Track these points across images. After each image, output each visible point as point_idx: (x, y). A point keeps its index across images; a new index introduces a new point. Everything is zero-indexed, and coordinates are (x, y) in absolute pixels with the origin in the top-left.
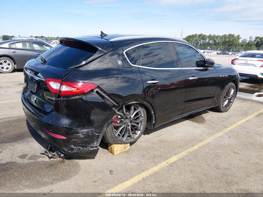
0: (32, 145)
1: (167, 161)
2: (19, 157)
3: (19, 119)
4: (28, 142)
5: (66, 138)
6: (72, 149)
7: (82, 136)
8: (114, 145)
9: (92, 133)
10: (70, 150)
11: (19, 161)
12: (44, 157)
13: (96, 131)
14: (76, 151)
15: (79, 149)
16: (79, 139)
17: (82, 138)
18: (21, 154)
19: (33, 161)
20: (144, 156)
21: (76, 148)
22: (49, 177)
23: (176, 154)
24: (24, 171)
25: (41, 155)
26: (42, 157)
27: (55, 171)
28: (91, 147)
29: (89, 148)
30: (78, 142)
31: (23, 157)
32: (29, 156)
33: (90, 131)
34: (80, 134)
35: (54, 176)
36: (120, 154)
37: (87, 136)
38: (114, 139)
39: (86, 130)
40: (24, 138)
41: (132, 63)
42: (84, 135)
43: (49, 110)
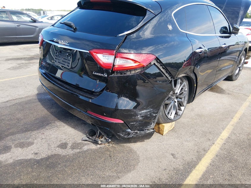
0: (65, 131)
1: (220, 137)
2: (58, 147)
3: (30, 100)
4: (57, 126)
5: (123, 122)
6: (129, 134)
7: (141, 118)
8: (164, 124)
9: (150, 114)
10: (126, 135)
11: (61, 152)
12: (89, 144)
13: (154, 111)
14: (133, 135)
15: (136, 133)
16: (137, 122)
17: (140, 121)
18: (59, 143)
19: (78, 150)
20: (193, 133)
21: (133, 132)
22: (110, 170)
23: (223, 129)
24: (75, 164)
25: (84, 142)
26: (86, 144)
27: (111, 160)
28: (148, 130)
29: (146, 131)
30: (135, 125)
31: (63, 146)
32: (70, 145)
33: (148, 112)
34: (139, 116)
35: (115, 167)
36: (167, 133)
37: (145, 117)
38: (164, 119)
39: (145, 111)
40: (50, 123)
41: (181, 29)
42: (142, 117)
43: (99, 90)
